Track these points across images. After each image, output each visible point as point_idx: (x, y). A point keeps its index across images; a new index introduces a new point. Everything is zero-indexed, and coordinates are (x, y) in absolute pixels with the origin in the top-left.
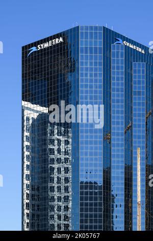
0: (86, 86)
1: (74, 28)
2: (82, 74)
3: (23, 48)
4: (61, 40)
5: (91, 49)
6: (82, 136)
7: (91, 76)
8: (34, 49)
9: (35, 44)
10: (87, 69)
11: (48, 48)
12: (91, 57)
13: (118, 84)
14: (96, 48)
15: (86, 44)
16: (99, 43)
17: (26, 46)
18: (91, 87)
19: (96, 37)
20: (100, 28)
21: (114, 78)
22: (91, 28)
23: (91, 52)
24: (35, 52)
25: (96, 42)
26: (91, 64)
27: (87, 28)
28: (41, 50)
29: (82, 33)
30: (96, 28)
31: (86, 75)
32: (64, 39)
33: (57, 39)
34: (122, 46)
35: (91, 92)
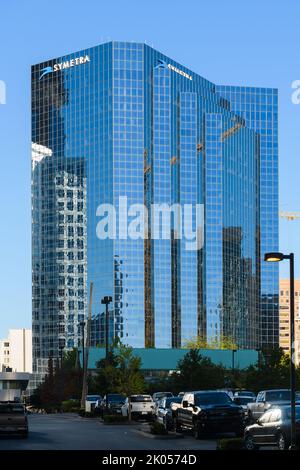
0: (122, 121)
1: (106, 45)
2: (116, 105)
3: (33, 67)
4: (87, 59)
5: (128, 72)
6: (117, 186)
7: (128, 107)
8: (49, 70)
9: (51, 63)
10: (122, 99)
11: (68, 69)
12: (128, 83)
13: (162, 120)
14: (134, 72)
15: (122, 66)
16: (139, 65)
17: (37, 65)
18: (128, 122)
19: (134, 58)
20: (140, 45)
21: (157, 112)
22: (128, 45)
23: (128, 77)
24: (50, 73)
25: (134, 64)
26: (128, 92)
27: (122, 44)
28: (59, 71)
29: (116, 51)
30: (134, 45)
31: (122, 106)
32: (91, 58)
33: (81, 59)
34: (167, 71)
35: (129, 129)
